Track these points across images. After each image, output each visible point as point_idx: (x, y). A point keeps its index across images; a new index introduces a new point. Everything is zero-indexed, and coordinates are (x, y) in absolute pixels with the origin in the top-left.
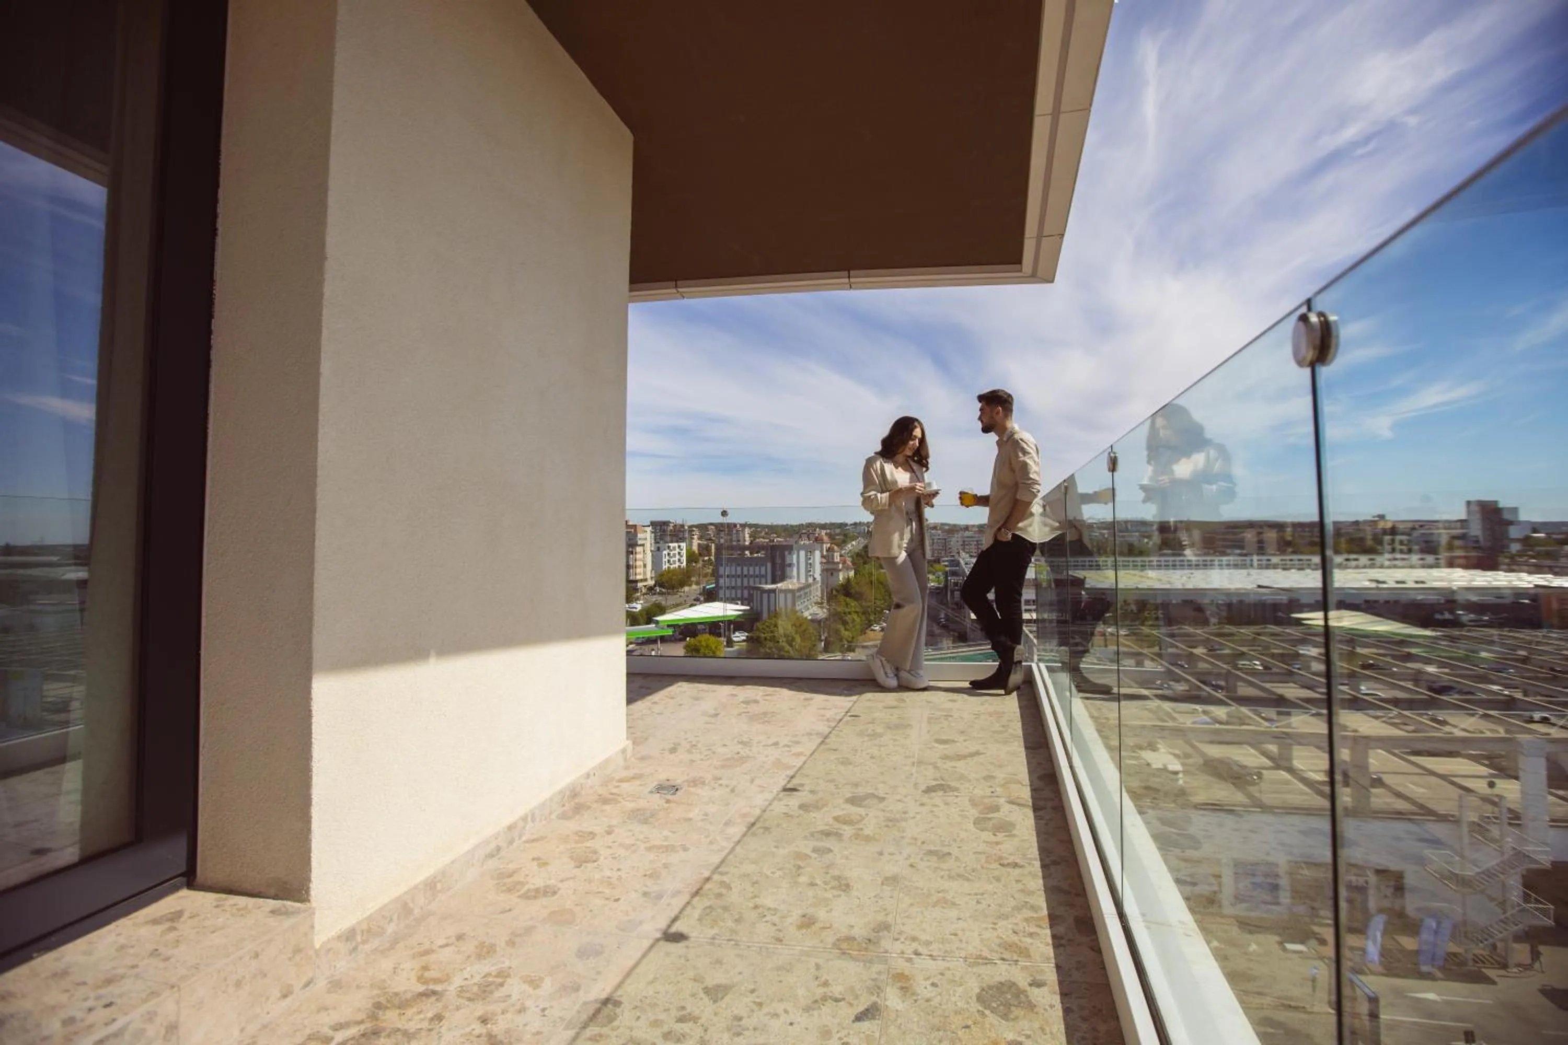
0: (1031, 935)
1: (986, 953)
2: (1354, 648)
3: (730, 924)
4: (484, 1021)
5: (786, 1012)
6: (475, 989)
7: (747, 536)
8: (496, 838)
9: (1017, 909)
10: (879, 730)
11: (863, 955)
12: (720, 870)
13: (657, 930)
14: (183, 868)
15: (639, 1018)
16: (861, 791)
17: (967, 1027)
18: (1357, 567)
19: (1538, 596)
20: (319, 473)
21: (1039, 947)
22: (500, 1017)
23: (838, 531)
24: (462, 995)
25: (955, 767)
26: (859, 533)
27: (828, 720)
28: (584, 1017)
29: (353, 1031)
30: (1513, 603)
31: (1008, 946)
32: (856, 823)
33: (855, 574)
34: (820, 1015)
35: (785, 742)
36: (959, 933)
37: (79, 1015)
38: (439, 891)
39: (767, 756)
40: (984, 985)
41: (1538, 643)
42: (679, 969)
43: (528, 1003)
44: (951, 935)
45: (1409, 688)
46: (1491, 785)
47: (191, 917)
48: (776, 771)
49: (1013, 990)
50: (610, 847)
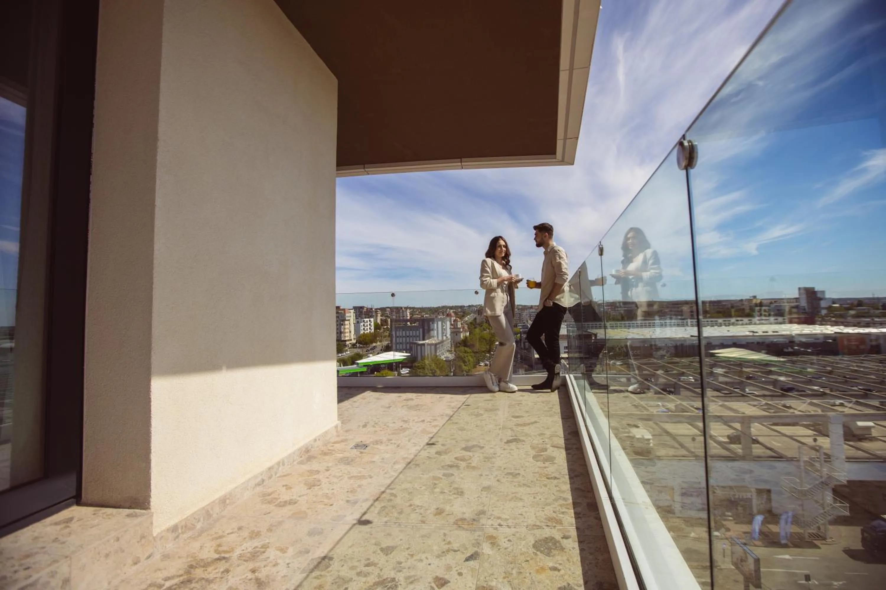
0: (563, 513)
1: (538, 523)
2: (742, 368)
3: (396, 515)
4: (253, 571)
5: (427, 558)
6: (249, 555)
7: (408, 314)
8: (262, 475)
9: (556, 500)
10: (481, 412)
11: (470, 527)
12: (390, 487)
13: (354, 520)
14: (74, 493)
15: (343, 566)
16: (470, 444)
17: (527, 561)
18: (742, 324)
19: (837, 338)
20: (155, 262)
21: (567, 519)
22: (263, 569)
23: (460, 310)
24: (241, 558)
25: (523, 430)
26: (471, 311)
27: (453, 408)
28: (312, 566)
29: (176, 581)
30: (824, 342)
31: (550, 519)
32: (468, 460)
33: (470, 334)
34: (446, 559)
35: (429, 420)
36: (524, 514)
37: (9, 575)
38: (228, 505)
39: (418, 427)
40: (537, 539)
41: (837, 363)
42: (367, 539)
43: (279, 561)
44: (519, 515)
45: (771, 389)
46: (815, 440)
47: (78, 521)
48: (422, 435)
49: (553, 541)
50: (328, 478)
